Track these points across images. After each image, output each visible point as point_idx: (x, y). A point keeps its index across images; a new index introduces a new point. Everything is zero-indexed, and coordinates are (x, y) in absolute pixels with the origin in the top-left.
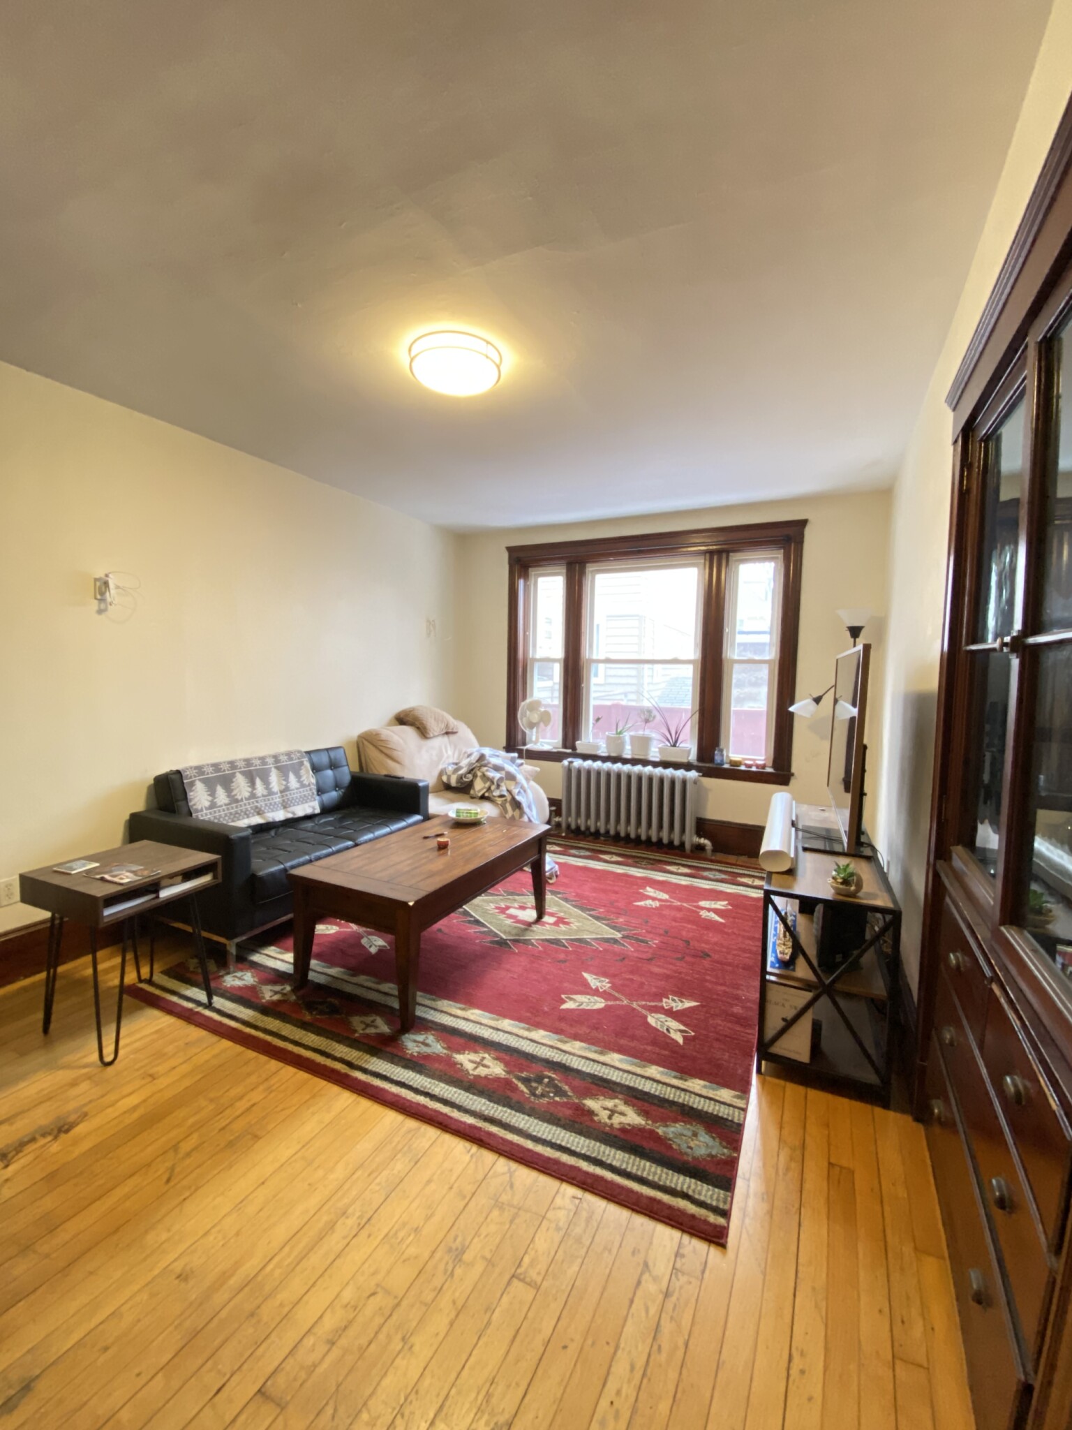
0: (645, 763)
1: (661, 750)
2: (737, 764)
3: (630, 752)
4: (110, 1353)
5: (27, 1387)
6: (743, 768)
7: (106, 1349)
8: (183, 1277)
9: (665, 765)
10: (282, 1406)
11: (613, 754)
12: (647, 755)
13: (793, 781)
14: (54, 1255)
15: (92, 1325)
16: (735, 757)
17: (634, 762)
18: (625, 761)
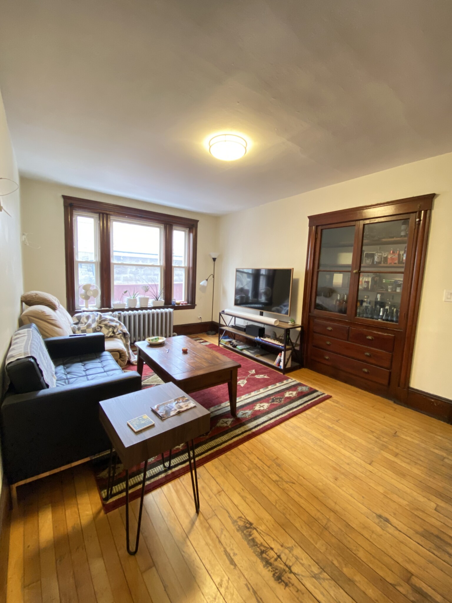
0: (146, 309)
1: (153, 302)
2: (179, 304)
3: (139, 305)
4: (364, 496)
5: (380, 516)
6: (181, 305)
7: (363, 497)
8: (336, 479)
9: (155, 308)
10: (372, 461)
11: (133, 307)
12: (147, 305)
13: (196, 307)
14: (328, 517)
15: (356, 501)
16: (177, 302)
17: (142, 309)
18: (137, 309)
